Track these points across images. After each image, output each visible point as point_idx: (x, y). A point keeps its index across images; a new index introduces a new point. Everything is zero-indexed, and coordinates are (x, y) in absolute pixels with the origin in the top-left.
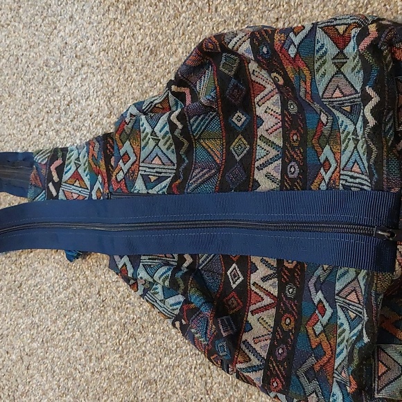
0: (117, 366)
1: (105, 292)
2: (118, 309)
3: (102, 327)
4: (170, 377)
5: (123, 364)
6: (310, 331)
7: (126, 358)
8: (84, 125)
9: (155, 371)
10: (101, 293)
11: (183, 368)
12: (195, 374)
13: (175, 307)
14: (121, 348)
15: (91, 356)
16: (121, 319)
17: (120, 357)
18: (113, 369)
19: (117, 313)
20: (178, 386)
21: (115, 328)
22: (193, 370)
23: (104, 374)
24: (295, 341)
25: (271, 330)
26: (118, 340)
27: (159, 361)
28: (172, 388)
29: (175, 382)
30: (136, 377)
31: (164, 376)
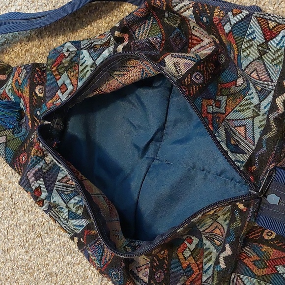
0: (22, 259)
1: (17, 197)
2: (29, 211)
3: (11, 226)
4: (70, 272)
5: (28, 258)
7: (31, 253)
8: (13, 50)
9: (57, 266)
10: (13, 197)
11: (83, 265)
12: (93, 271)
14: (27, 244)
16: (30, 220)
17: (26, 252)
19: (27, 215)
20: (77, 280)
21: (24, 227)
23: (9, 264)
26: (25, 238)
27: (62, 259)
29: (74, 276)
30: (39, 269)
31: (65, 271)
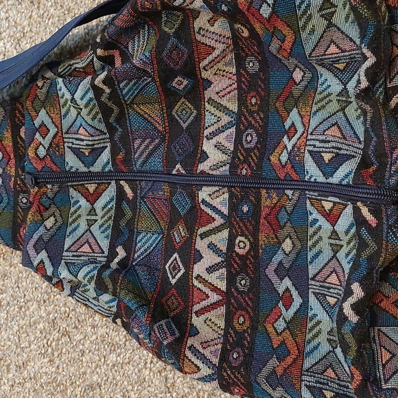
3: (22, 328)
4: (118, 378)
5: (54, 369)
6: (270, 329)
7: (58, 362)
9: (97, 373)
11: (135, 364)
12: (151, 370)
13: (111, 304)
14: (50, 350)
15: (8, 366)
16: (49, 314)
17: (50, 361)
18: (41, 378)
19: (43, 308)
20: (130, 387)
21: (41, 326)
22: (148, 365)
23: (28, 385)
24: (252, 343)
25: (222, 332)
26: (45, 341)
27: (103, 360)
28: (121, 391)
29: (126, 383)
30: (72, 383)
31: (111, 377)
